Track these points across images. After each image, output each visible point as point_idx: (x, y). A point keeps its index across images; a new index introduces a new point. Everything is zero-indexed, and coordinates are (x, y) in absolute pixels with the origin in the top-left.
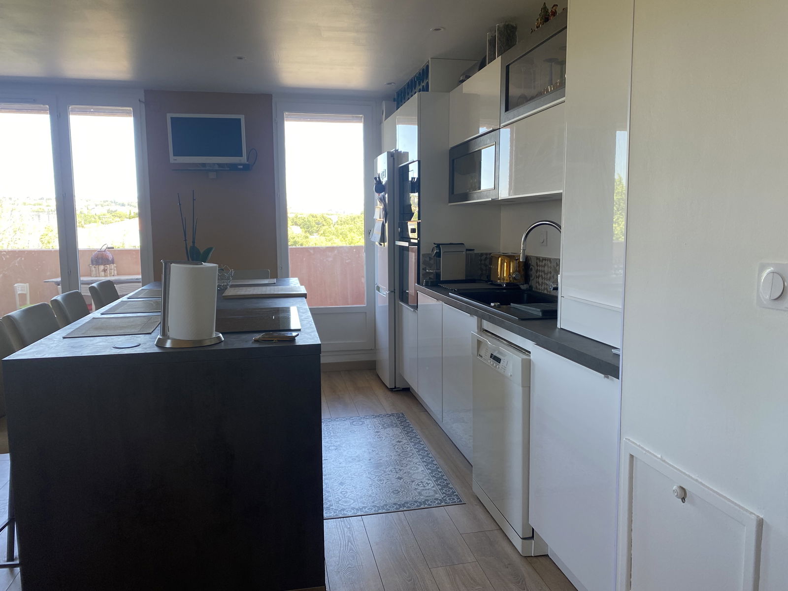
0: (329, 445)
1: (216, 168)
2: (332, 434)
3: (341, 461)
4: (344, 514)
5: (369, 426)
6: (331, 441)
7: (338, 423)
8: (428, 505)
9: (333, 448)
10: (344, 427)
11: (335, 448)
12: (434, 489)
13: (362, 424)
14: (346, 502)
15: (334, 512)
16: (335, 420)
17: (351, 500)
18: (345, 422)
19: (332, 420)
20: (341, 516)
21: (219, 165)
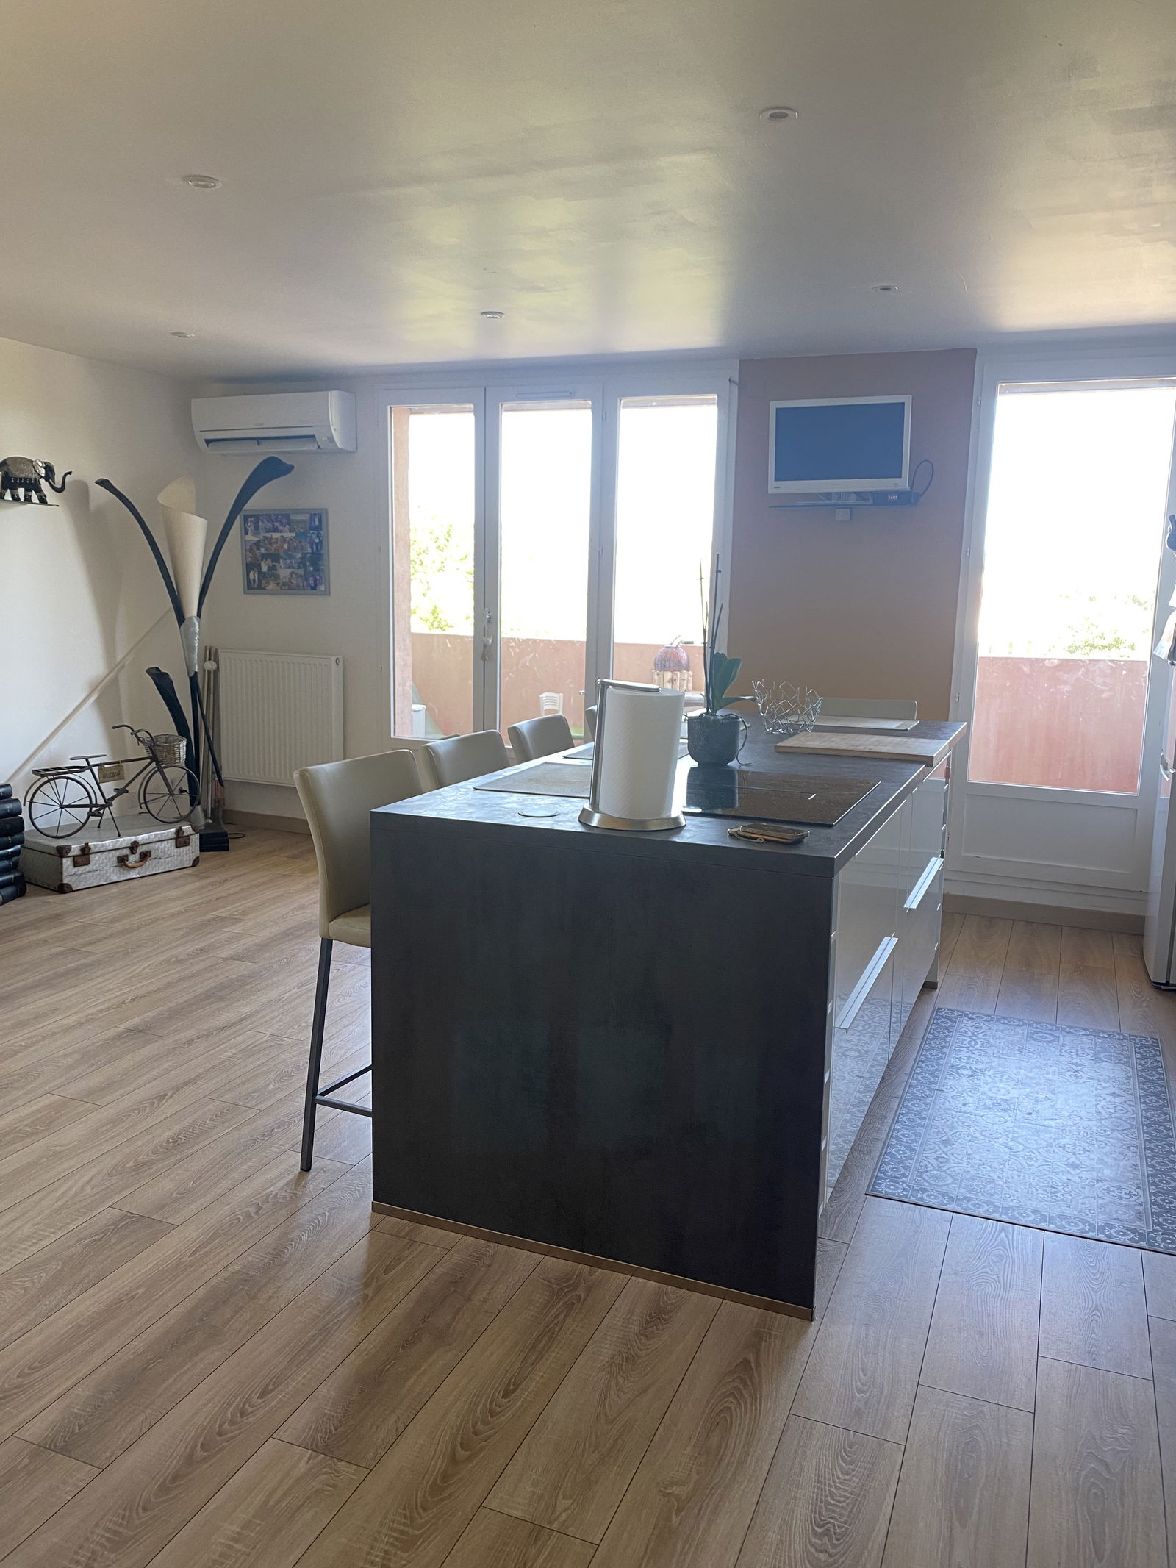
0: (962, 1064)
1: (853, 500)
2: (978, 1046)
3: (969, 1100)
4: (921, 1199)
5: (1067, 1048)
6: (969, 1057)
7: (1002, 1027)
8: (1106, 1235)
9: (966, 1072)
10: (1011, 1038)
11: (971, 1073)
12: (1141, 1208)
13: (1054, 1040)
14: (937, 1178)
15: (904, 1190)
16: (998, 1020)
17: (949, 1178)
18: (1018, 1030)
19: (992, 1019)
20: (913, 1199)
21: (859, 495)
